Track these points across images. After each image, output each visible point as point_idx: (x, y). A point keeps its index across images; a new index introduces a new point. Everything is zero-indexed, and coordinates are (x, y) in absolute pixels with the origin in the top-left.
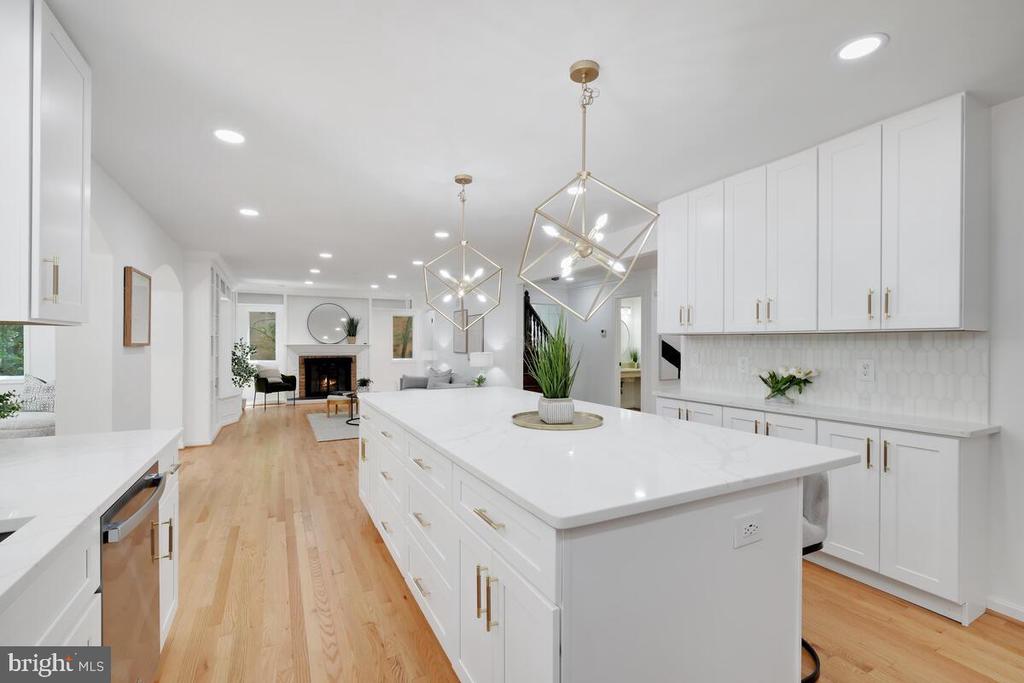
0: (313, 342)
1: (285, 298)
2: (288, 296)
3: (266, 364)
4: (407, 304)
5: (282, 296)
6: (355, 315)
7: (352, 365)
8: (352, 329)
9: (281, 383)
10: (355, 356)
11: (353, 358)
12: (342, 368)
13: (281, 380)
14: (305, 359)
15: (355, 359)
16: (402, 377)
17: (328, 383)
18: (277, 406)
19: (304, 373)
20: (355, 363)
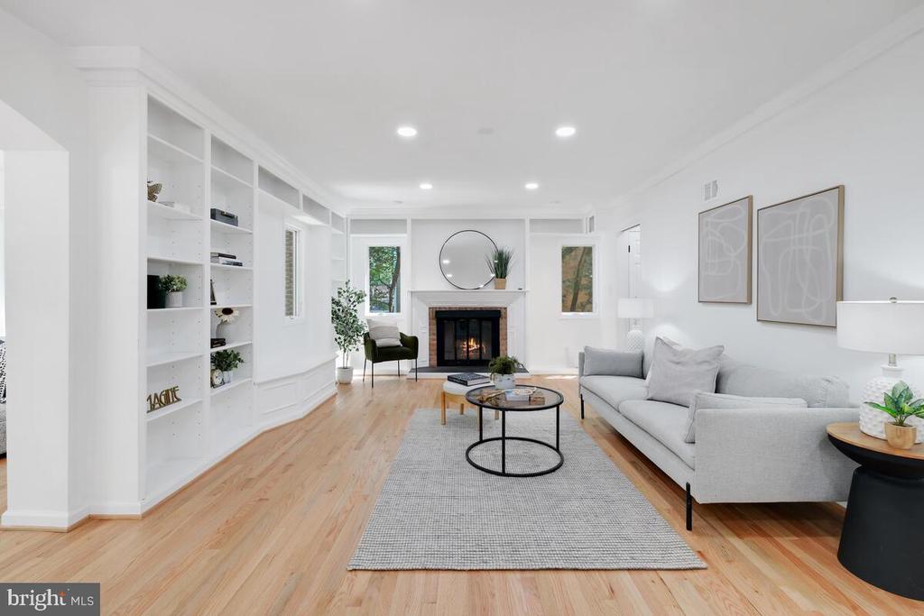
0: (445, 287)
2: (413, 220)
3: (382, 317)
4: (586, 224)
5: (404, 222)
6: (505, 244)
7: (501, 321)
8: (501, 266)
9: (398, 346)
10: (505, 308)
11: (503, 311)
12: (487, 325)
13: (399, 343)
14: (437, 312)
15: (506, 313)
16: (583, 351)
17: (469, 347)
18: (397, 378)
19: (435, 332)
20: (506, 318)
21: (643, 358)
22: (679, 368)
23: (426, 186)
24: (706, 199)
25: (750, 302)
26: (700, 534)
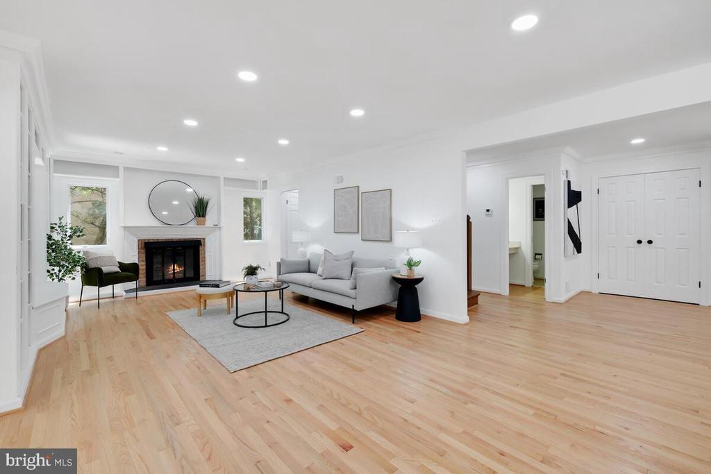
0: (154, 223)
1: (121, 170)
2: (124, 168)
4: (260, 185)
5: (116, 168)
6: (204, 193)
7: (201, 248)
8: (201, 209)
9: (118, 272)
10: (204, 239)
11: (202, 241)
12: (190, 252)
13: (118, 270)
14: (145, 243)
15: (204, 242)
16: (280, 261)
17: (174, 270)
18: (112, 299)
19: (144, 259)
20: (204, 246)
21: (309, 262)
22: (338, 262)
23: (163, 149)
24: (338, 183)
25: (358, 232)
26: (357, 324)
